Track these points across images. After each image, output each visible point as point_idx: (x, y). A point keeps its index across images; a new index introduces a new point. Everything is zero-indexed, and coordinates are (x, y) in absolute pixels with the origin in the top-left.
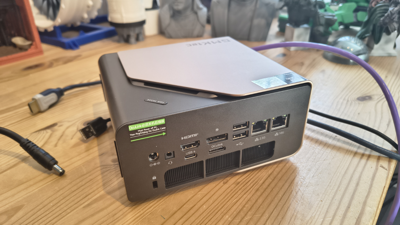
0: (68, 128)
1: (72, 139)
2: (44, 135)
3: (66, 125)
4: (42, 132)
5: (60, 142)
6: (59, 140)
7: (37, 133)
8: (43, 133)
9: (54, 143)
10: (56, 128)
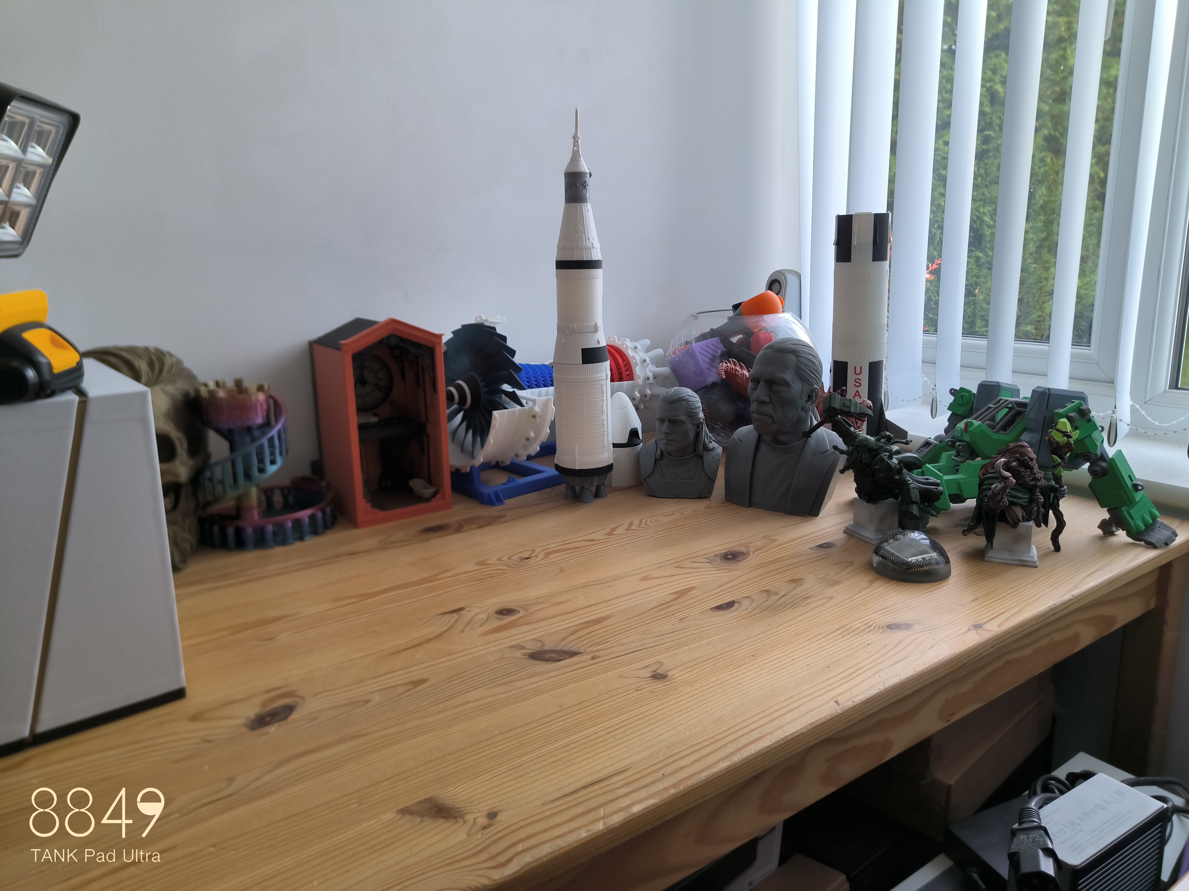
0: (477, 614)
1: (481, 626)
2: (449, 618)
3: (475, 611)
4: (447, 615)
5: (468, 628)
6: (466, 626)
7: (442, 615)
8: (449, 617)
9: (461, 628)
10: (463, 612)
